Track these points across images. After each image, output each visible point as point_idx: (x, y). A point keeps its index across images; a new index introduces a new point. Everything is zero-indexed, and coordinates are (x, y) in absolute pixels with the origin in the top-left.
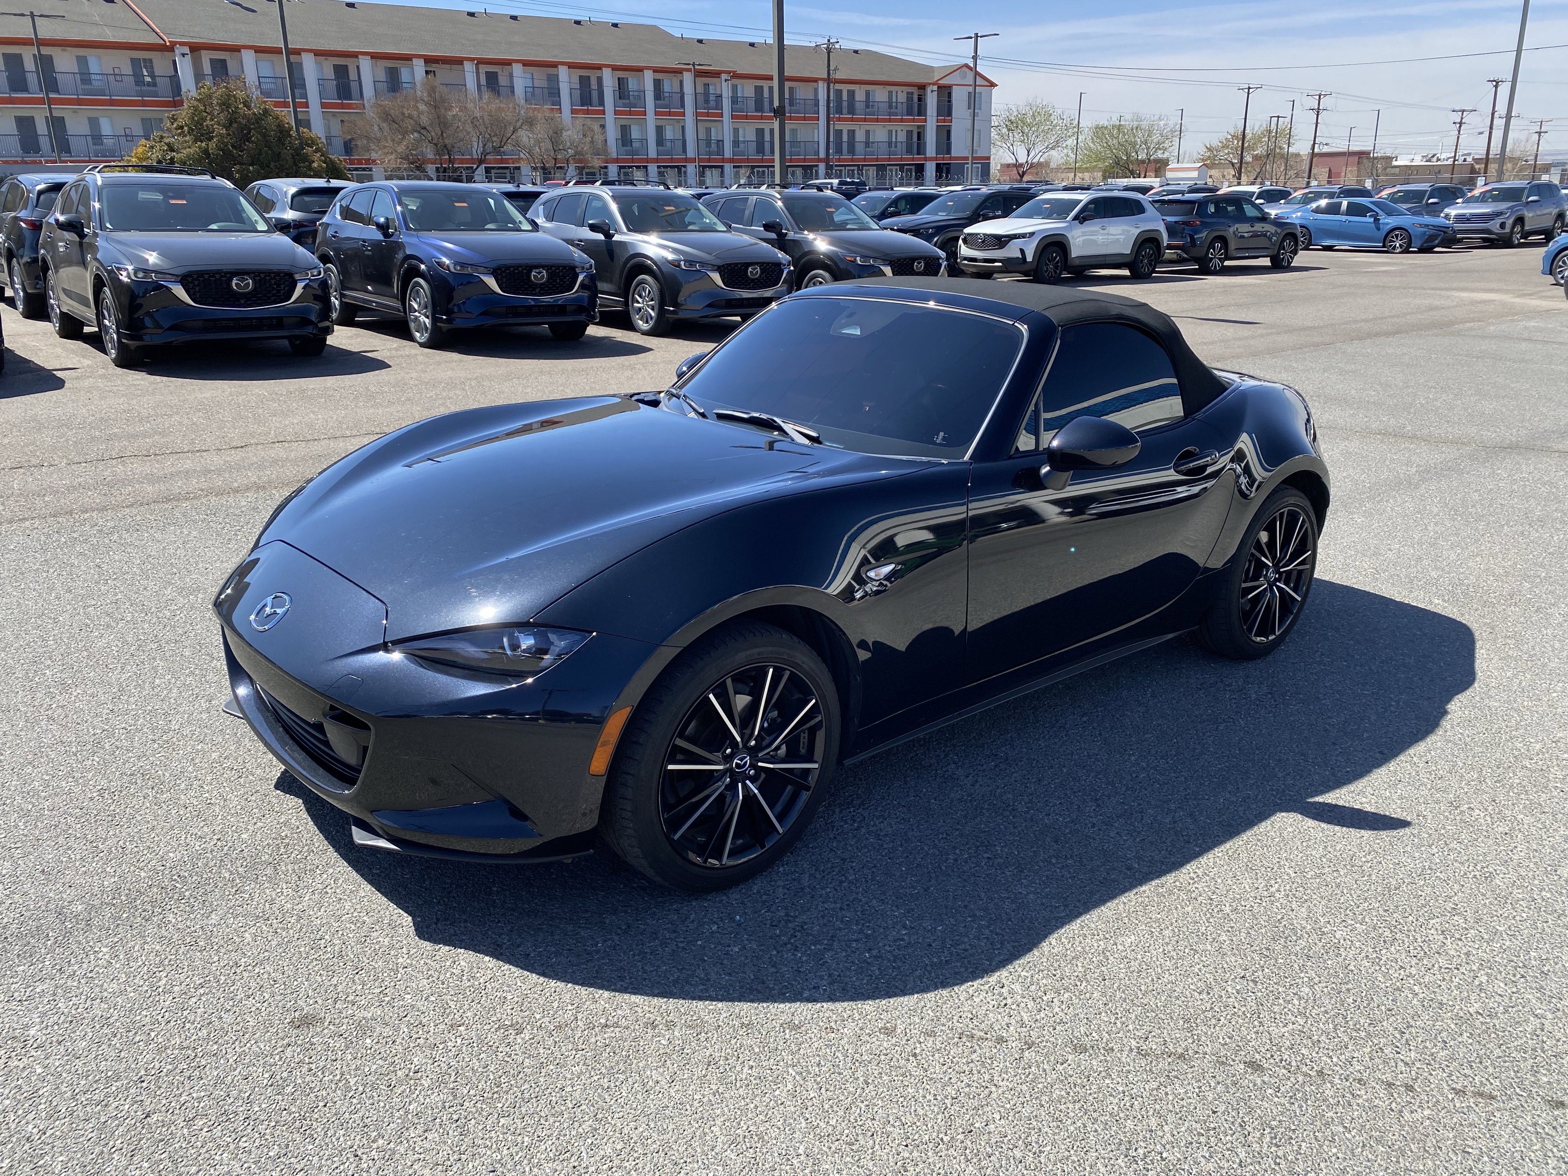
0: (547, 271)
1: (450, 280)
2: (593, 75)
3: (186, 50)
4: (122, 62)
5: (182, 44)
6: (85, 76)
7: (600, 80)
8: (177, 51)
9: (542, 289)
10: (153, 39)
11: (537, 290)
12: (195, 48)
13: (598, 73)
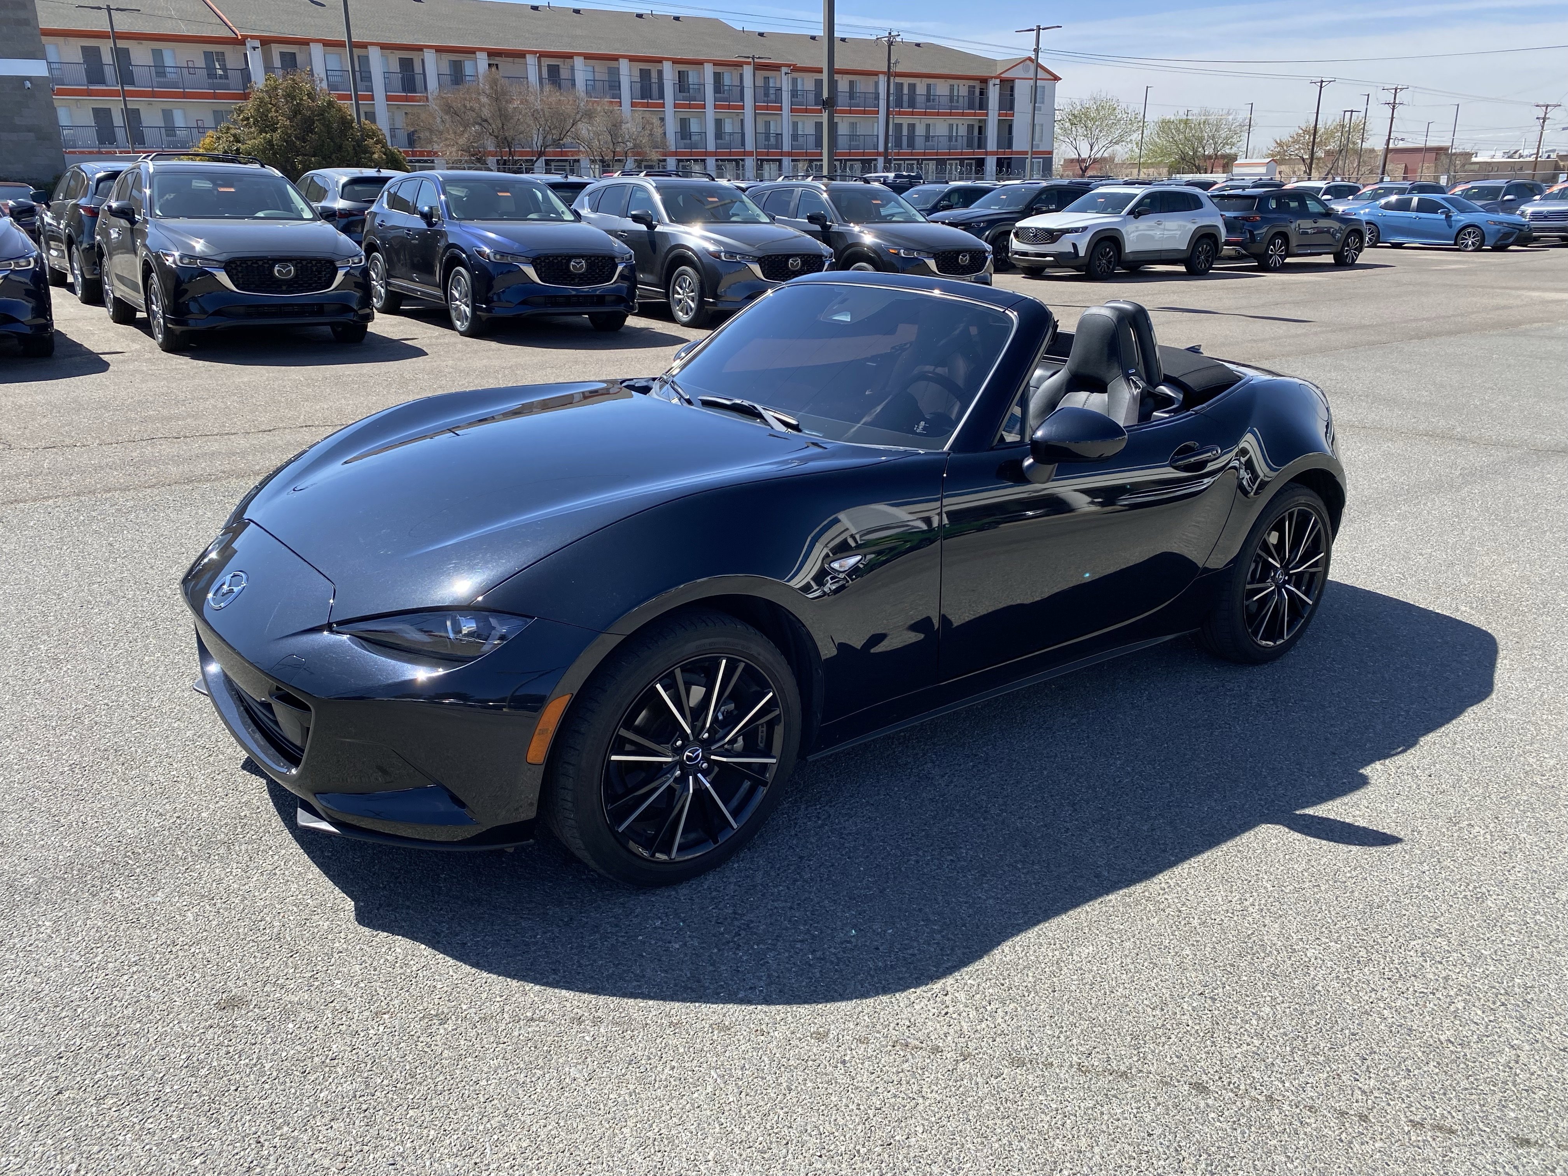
0: (586, 262)
1: (490, 268)
2: (653, 68)
3: (257, 43)
4: (195, 55)
5: (253, 37)
6: (160, 69)
7: (660, 73)
8: (248, 45)
9: (581, 279)
10: (225, 33)
11: (577, 280)
12: (266, 42)
13: (658, 66)
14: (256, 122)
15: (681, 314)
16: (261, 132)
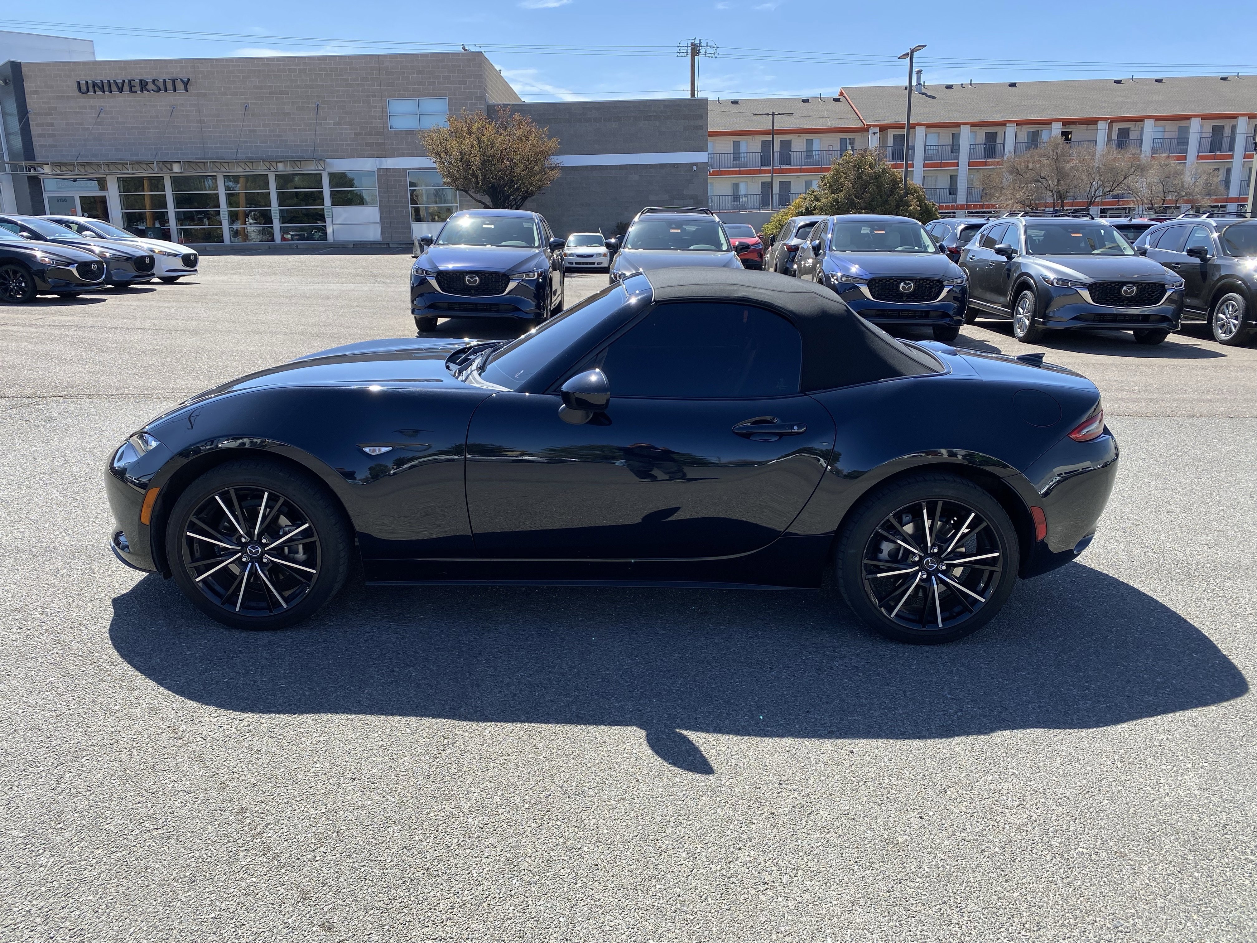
0: (915, 284)
2: (1227, 125)
3: (877, 130)
4: (834, 141)
5: (875, 126)
6: (809, 153)
7: (1234, 128)
8: (871, 131)
9: (909, 297)
10: (858, 124)
11: (904, 299)
12: (883, 129)
13: (1233, 122)
14: (831, 186)
15: (1019, 330)
16: (832, 193)
